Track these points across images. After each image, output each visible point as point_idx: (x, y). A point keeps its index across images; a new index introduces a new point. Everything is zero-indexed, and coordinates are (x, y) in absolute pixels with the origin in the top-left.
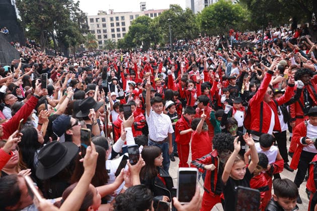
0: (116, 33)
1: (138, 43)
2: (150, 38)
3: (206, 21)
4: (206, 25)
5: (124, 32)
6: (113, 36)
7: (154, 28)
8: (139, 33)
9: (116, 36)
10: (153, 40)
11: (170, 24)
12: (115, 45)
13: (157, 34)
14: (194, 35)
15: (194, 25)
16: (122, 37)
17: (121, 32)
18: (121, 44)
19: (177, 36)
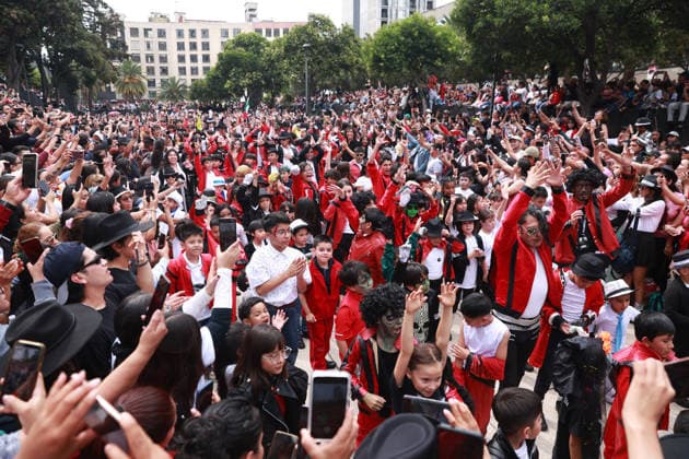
0: (188, 64)
1: (235, 91)
2: (263, 82)
3: (383, 56)
4: (382, 64)
5: (206, 65)
6: (182, 71)
7: (273, 62)
8: (240, 70)
9: (188, 71)
10: (268, 87)
11: (307, 55)
12: (184, 91)
13: (279, 75)
14: (355, 81)
15: (357, 62)
16: (201, 76)
17: (200, 64)
18: (197, 92)
19: (320, 82)
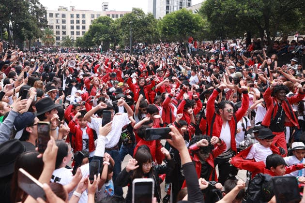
0: (75, 30)
1: (97, 43)
2: (110, 39)
3: (167, 28)
4: (167, 31)
5: (84, 30)
6: (72, 33)
7: (115, 29)
8: (100, 33)
9: (75, 33)
10: (112, 41)
11: (131, 27)
12: (73, 42)
13: (118, 36)
14: (154, 39)
15: (155, 30)
16: (81, 35)
17: (81, 30)
18: (79, 42)
19: (137, 39)
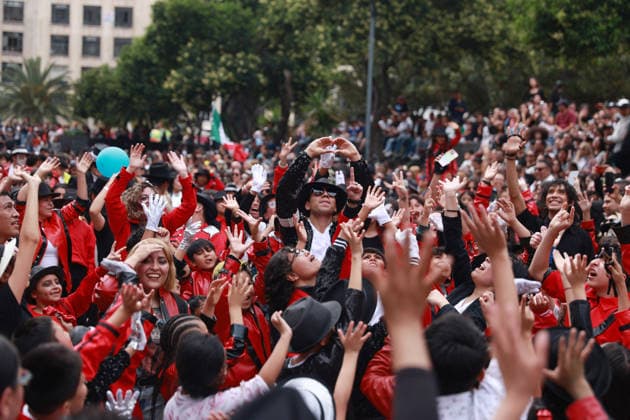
0: (76, 30)
1: (190, 97)
2: (262, 79)
3: (561, 15)
4: (557, 36)
5: (123, 33)
6: (60, 45)
7: (289, 28)
8: (206, 46)
9: (75, 46)
10: (275, 90)
11: (375, 14)
12: (61, 97)
13: (304, 62)
14: (503, 85)
15: (504, 34)
16: (107, 58)
17: (107, 32)
18: (94, 96)
19: (410, 88)
